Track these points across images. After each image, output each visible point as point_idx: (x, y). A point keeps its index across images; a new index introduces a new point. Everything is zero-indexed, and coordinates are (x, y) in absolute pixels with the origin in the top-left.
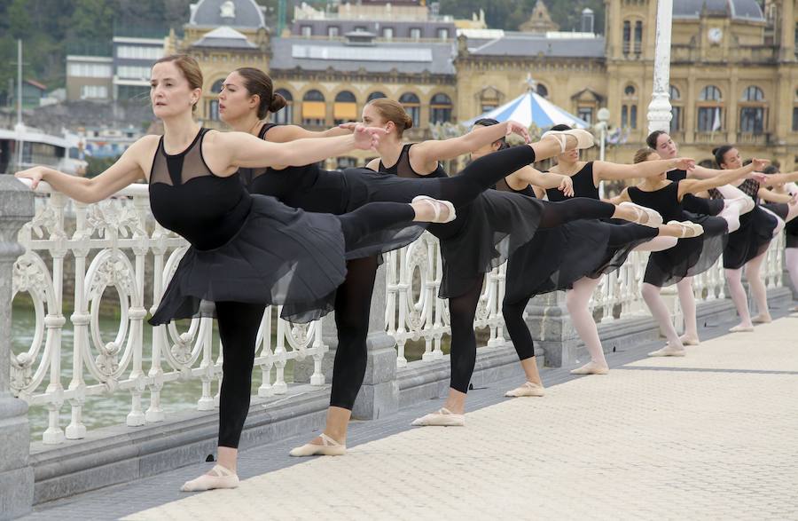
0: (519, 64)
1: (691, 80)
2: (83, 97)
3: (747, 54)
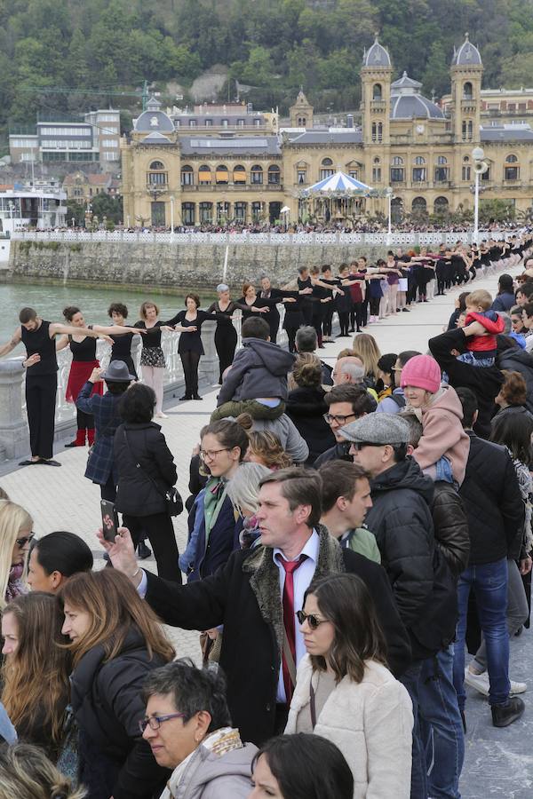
0: (317, 148)
1: (409, 154)
2: (21, 161)
3: (438, 139)
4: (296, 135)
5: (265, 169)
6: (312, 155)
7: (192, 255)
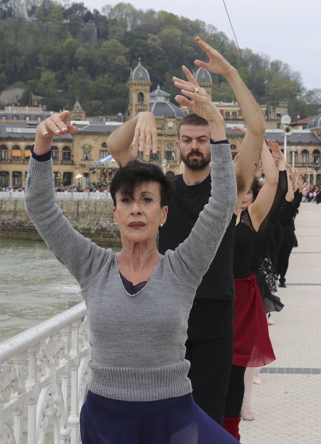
0: (98, 135)
1: (163, 141)
4: (83, 126)
5: (60, 149)
6: (94, 140)
7: (12, 207)
